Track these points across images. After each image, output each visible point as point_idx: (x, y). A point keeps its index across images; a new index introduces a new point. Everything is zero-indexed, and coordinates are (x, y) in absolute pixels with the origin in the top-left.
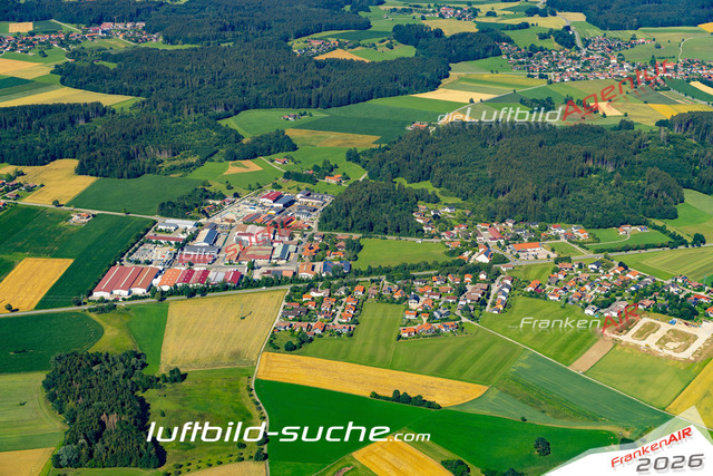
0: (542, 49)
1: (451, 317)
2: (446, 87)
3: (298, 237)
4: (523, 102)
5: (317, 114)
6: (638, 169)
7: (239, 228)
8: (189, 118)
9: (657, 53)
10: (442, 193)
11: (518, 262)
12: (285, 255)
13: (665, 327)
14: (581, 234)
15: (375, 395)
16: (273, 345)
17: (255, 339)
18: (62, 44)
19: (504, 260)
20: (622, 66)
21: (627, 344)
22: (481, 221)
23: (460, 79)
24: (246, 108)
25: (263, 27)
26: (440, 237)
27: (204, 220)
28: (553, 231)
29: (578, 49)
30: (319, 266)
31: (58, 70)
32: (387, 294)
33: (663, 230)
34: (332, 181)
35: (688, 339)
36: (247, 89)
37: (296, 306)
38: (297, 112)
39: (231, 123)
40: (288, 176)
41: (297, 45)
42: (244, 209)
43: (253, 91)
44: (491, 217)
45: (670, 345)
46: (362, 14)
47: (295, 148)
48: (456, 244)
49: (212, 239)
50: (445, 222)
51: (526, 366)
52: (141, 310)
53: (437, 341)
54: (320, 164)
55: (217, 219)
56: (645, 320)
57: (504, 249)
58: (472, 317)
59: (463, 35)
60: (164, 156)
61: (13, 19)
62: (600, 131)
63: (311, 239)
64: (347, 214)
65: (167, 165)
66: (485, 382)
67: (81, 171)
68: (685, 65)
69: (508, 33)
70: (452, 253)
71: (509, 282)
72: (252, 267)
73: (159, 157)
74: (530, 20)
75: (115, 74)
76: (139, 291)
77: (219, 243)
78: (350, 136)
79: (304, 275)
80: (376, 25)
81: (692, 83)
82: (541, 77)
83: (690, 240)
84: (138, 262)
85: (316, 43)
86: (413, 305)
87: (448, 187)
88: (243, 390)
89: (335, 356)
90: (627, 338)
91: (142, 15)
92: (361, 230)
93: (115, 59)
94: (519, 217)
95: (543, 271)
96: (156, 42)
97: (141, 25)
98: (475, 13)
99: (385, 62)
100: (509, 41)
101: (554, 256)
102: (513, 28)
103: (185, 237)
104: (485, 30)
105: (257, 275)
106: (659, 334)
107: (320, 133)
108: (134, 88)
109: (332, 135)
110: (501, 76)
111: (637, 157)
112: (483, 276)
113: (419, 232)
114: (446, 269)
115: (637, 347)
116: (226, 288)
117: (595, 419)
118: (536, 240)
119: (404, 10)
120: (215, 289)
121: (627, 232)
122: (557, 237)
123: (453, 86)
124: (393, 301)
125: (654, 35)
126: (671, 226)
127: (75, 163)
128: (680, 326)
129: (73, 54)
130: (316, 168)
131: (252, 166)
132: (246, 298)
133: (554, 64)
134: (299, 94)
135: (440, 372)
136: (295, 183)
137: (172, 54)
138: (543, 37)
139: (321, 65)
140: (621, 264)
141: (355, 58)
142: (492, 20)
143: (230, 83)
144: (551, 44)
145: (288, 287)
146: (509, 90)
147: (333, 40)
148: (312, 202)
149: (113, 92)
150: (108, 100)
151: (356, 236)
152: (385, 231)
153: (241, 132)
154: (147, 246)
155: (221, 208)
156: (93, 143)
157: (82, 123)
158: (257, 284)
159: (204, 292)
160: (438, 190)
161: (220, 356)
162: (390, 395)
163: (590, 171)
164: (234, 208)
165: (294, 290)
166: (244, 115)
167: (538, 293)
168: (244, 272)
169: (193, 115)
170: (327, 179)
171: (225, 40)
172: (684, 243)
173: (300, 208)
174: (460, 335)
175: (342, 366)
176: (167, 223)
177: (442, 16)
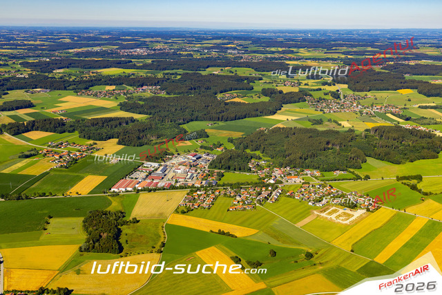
0: (324, 99)
1: (252, 203)
2: (279, 114)
3: (199, 171)
4: (309, 120)
5: (221, 123)
6: (349, 148)
7: (176, 166)
8: (168, 124)
9: (375, 102)
10: (263, 156)
11: (287, 183)
12: (192, 177)
13: (341, 211)
14: (317, 173)
15: (212, 231)
16: (177, 211)
17: (170, 209)
18: (124, 94)
19: (281, 182)
20: (358, 107)
21: (323, 217)
22: (276, 167)
23: (286, 111)
24: (192, 120)
25: (208, 88)
26: (257, 172)
27: (163, 163)
28: (306, 172)
29: (341, 99)
30: (204, 182)
31: (121, 104)
32: (228, 194)
33: (353, 173)
34: (219, 150)
35: (350, 216)
36: (194, 113)
37: (190, 197)
38: (212, 122)
39: (185, 126)
40: (201, 147)
41: (219, 96)
42: (181, 159)
43: (196, 114)
44: (281, 166)
45: (341, 218)
46: (251, 84)
47: (208, 137)
48: (263, 175)
49: (164, 171)
50: (261, 167)
51: (277, 223)
52: (128, 196)
53: (244, 212)
54: (216, 143)
55: (168, 163)
56: (334, 208)
57: (283, 178)
58: (261, 204)
59: (291, 93)
60: (153, 138)
61: (108, 84)
62: (337, 132)
63: (204, 172)
64: (221, 162)
65: (154, 142)
66: (258, 229)
67: (119, 143)
68: (386, 107)
69: (310, 92)
70: (260, 179)
71: (280, 191)
72: (177, 182)
73: (152, 139)
74: (322, 87)
75: (142, 106)
76: (129, 189)
77: (166, 172)
78: (232, 132)
79: (196, 185)
80: (256, 88)
81: (387, 114)
82: (321, 110)
83: (363, 177)
84: (132, 178)
85: (227, 95)
86: (238, 198)
87: (266, 153)
88: (160, 228)
89: (200, 217)
90: (324, 215)
91: (160, 84)
92: (225, 169)
93: (144, 100)
94: (292, 166)
95: (296, 187)
96: (163, 94)
97: (159, 87)
98: (300, 84)
99: (254, 103)
100: (311, 95)
101: (302, 181)
102: (314, 90)
103: (153, 169)
104: (301, 91)
105: (178, 185)
106: (338, 214)
107: (221, 131)
108: (149, 111)
109: (225, 132)
110: (304, 110)
111: (350, 144)
112: (270, 188)
113: (249, 170)
114: (256, 185)
115: (326, 218)
116: (164, 189)
117: (299, 244)
118: (297, 175)
119: (270, 83)
120: (159, 190)
121: (338, 173)
122: (307, 174)
123: (282, 114)
124: (230, 196)
125: (375, 94)
126: (357, 172)
127: (117, 140)
128: (348, 211)
129: (128, 98)
130: (214, 144)
131: (189, 143)
132: (171, 193)
133: (328, 105)
134: (215, 115)
135: (241, 224)
136: (204, 150)
137: (166, 99)
138: (326, 94)
139: (226, 104)
140: (330, 186)
141: (242, 101)
142: (307, 87)
143: (187, 110)
144: (329, 97)
145: (188, 190)
146: (306, 116)
147: (235, 94)
148: (209, 158)
149: (140, 113)
150: (136, 116)
151: (222, 171)
152: (235, 170)
153: (187, 130)
154: (138, 172)
155: (171, 159)
156: (126, 132)
157: (125, 125)
158: (177, 188)
159: (155, 190)
160: (261, 155)
161: (155, 214)
162: (217, 231)
163: (329, 149)
164: (176, 159)
165: (191, 191)
166: (191, 123)
167: (292, 196)
168: (173, 183)
169: (169, 123)
170: (217, 149)
171: (191, 94)
172: (360, 178)
173: (203, 160)
174: (254, 210)
175: (202, 220)
176: (147, 164)
177: (285, 85)
